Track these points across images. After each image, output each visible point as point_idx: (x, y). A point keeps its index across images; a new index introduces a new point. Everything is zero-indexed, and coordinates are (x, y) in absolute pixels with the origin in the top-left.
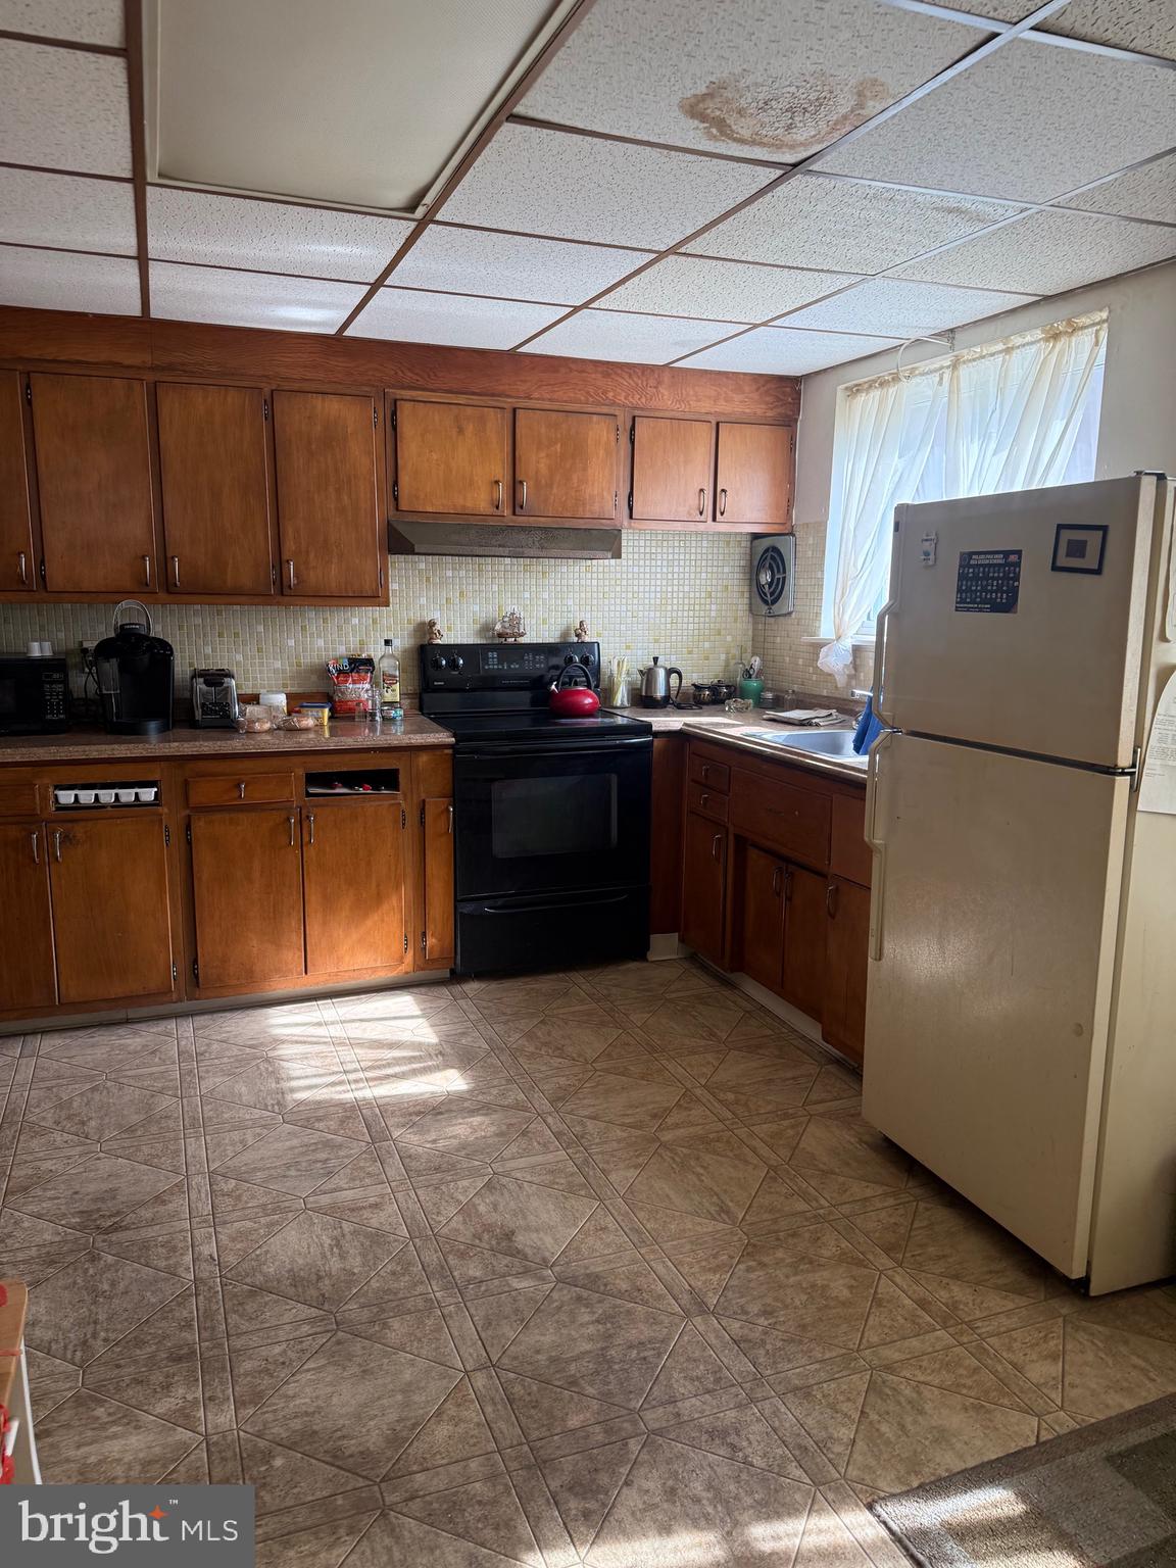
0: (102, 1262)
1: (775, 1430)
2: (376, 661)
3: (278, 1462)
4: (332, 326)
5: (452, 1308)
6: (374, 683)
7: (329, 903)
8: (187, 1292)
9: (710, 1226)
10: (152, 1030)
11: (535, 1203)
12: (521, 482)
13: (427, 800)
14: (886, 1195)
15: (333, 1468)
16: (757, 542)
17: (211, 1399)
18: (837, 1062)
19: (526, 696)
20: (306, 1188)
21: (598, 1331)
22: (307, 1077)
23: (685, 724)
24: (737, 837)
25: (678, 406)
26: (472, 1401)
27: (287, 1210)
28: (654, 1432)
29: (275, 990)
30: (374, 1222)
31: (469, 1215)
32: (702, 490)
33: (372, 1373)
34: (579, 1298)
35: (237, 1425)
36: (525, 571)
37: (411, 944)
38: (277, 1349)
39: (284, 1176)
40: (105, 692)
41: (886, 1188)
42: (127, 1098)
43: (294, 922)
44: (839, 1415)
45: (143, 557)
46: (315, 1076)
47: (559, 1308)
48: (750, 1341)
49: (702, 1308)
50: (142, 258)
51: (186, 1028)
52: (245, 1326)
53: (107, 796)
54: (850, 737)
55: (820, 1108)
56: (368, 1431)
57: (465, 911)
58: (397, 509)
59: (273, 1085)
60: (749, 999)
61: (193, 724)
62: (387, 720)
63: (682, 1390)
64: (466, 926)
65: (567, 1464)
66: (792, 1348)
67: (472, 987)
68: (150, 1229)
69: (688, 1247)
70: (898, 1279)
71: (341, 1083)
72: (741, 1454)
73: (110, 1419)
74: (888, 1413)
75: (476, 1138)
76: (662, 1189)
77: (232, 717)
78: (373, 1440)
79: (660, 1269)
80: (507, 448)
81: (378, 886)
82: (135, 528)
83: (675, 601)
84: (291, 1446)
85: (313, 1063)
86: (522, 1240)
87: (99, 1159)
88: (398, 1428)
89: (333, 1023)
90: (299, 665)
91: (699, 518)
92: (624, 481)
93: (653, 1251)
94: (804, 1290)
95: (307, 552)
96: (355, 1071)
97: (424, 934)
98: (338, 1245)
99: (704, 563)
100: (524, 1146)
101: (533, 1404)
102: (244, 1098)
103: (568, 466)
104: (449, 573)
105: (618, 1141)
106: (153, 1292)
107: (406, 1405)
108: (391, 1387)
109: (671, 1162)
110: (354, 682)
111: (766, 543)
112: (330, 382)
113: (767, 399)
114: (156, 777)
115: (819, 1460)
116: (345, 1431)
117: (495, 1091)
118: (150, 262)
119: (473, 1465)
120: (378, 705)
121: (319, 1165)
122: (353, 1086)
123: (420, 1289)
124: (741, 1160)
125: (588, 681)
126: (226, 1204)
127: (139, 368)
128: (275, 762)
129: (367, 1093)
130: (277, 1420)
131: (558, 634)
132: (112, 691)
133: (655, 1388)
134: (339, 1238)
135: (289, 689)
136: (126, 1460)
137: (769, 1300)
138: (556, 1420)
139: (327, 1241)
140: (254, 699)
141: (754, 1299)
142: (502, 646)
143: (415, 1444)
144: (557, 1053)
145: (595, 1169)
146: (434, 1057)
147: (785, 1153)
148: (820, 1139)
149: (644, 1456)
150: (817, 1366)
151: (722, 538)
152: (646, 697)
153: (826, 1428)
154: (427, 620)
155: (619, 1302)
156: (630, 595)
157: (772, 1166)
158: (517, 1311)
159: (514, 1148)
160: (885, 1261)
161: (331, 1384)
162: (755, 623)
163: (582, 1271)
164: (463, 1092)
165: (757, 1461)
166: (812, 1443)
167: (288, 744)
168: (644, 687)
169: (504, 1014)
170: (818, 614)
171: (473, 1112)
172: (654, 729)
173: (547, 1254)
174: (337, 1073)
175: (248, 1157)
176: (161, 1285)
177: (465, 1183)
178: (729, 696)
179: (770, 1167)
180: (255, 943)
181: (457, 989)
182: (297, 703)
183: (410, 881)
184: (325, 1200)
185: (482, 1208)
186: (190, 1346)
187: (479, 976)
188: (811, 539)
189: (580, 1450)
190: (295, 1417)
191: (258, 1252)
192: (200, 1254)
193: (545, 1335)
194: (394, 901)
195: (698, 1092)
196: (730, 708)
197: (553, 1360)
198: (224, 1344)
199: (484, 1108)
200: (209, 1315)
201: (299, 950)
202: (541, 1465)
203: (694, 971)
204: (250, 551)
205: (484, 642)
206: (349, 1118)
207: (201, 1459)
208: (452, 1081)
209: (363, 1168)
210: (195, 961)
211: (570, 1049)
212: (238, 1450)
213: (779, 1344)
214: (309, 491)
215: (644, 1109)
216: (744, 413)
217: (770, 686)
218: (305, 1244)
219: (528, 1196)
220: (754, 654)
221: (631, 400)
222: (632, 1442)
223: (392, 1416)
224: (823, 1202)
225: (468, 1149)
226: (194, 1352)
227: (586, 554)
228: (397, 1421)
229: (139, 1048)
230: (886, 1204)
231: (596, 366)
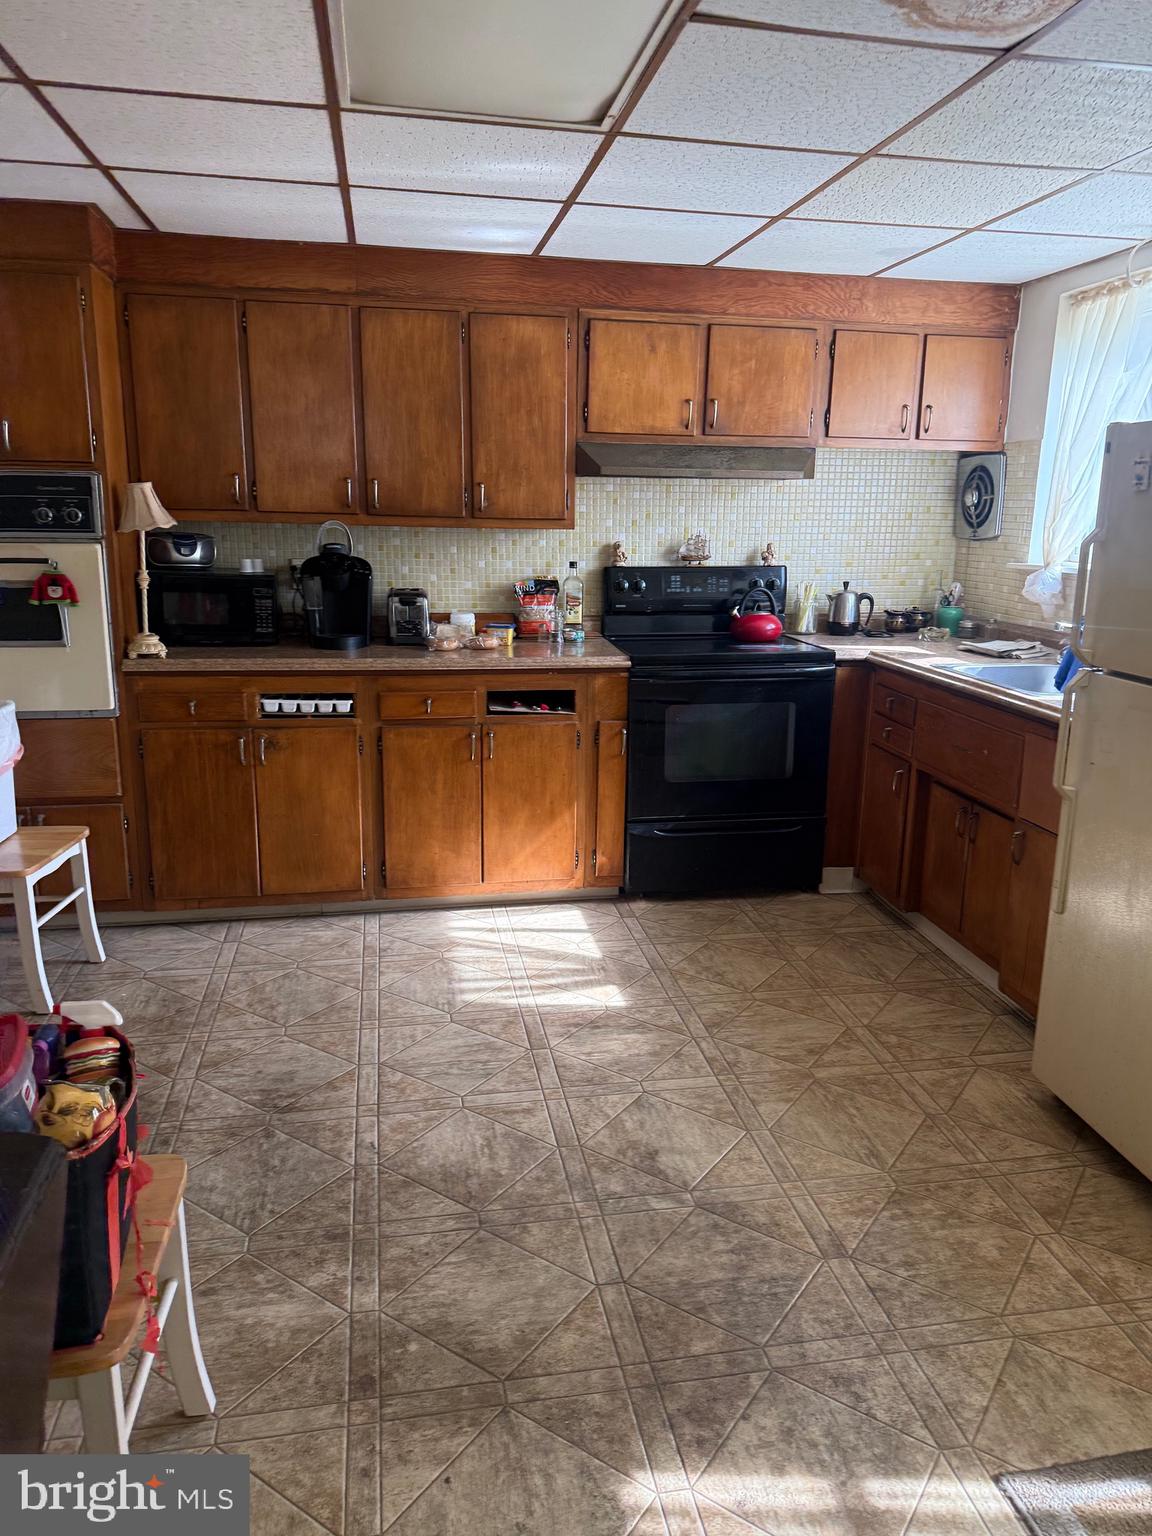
0: (275, 1139)
1: (902, 1385)
2: (560, 583)
3: (413, 1347)
4: (528, 246)
5: (590, 1220)
6: (558, 605)
7: (505, 817)
8: (348, 1176)
9: (858, 1169)
10: (343, 925)
11: (682, 1126)
12: (713, 401)
13: (602, 722)
14: (1050, 1156)
15: (462, 1360)
16: (964, 461)
17: (359, 1279)
18: (1014, 1014)
19: (708, 620)
20: (465, 1087)
21: (732, 1260)
22: (476, 980)
23: (872, 653)
24: (919, 772)
25: (883, 318)
26: (599, 1314)
27: (445, 1106)
28: (778, 1370)
29: (455, 895)
30: (525, 1127)
31: (616, 1131)
32: (905, 406)
33: (508, 1274)
34: (716, 1226)
35: (380, 1305)
36: (714, 492)
37: (581, 858)
38: (423, 1240)
39: (447, 1074)
40: (309, 608)
41: (1049, 1148)
42: (314, 987)
43: (473, 833)
44: (973, 1380)
45: (346, 479)
46: (484, 980)
47: (694, 1234)
48: (886, 1291)
49: (840, 1251)
50: (344, 185)
51: (373, 924)
52: (396, 1214)
53: (308, 706)
54: (1052, 671)
55: (988, 1059)
56: (498, 1329)
57: (635, 832)
58: (586, 431)
59: (446, 985)
60: (923, 939)
61: (389, 641)
62: (569, 642)
63: (811, 1332)
64: (635, 846)
65: (687, 1388)
66: (930, 1304)
67: (640, 906)
68: (320, 1113)
69: (832, 1188)
70: (1054, 1246)
71: (507, 988)
72: (864, 1405)
73: (271, 1285)
74: (1027, 1385)
75: (630, 1055)
76: (811, 1125)
77: (424, 635)
78: (503, 1338)
79: (800, 1205)
80: (700, 365)
81: (552, 803)
82: (338, 451)
83: (871, 523)
84: (427, 1334)
85: (483, 967)
86: (665, 1161)
87: (282, 1042)
88: (527, 1331)
89: (505, 930)
90: (488, 586)
91: (901, 435)
92: (821, 397)
93: (796, 1188)
94: (950, 1246)
95: (498, 475)
96: (521, 978)
97: (595, 852)
98: (489, 1146)
99: (905, 483)
100: (676, 1068)
101: (660, 1325)
102: (418, 995)
103: (763, 382)
104: (637, 495)
105: (771, 1073)
106: (318, 1172)
107: (537, 1309)
108: (524, 1289)
109: (824, 1099)
110: (539, 604)
111: (975, 462)
112: (526, 303)
113: (981, 309)
114: (351, 690)
115: (946, 1423)
116: (476, 1327)
117: (652, 1011)
118: (351, 188)
119: (595, 1376)
120: (561, 626)
121: (480, 1066)
122: (518, 993)
123: (561, 1198)
124: (896, 1105)
125: (772, 606)
126: (390, 1095)
127: (345, 294)
128: (460, 680)
129: (529, 1001)
130: (415, 1307)
131: (744, 557)
132: (315, 607)
133: (784, 1326)
134: (491, 1139)
135: (479, 610)
136: (278, 1325)
137: (911, 1252)
138: (680, 1344)
139: (479, 1141)
140: (445, 618)
141: (896, 1248)
142: (687, 570)
143: (542, 1348)
144: (716, 979)
145: (744, 1099)
146: (596, 971)
147: (945, 1102)
148: (984, 1091)
149: (764, 1393)
150: (955, 1326)
151: (927, 456)
152: (834, 623)
153: (958, 1391)
154: (613, 542)
155: (756, 1234)
156: (823, 516)
157: (930, 1114)
158: (653, 1231)
159: (665, 1069)
160: (1041, 1226)
161: (469, 1279)
162: (958, 547)
163: (722, 1200)
164: (621, 1008)
165: (880, 1414)
166: (941, 1404)
167: (472, 662)
168: (832, 614)
169: (668, 935)
170: (1027, 539)
171: (629, 1029)
172: (837, 657)
173: (688, 1177)
174: (502, 978)
175: (415, 1051)
176: (325, 1166)
177: (615, 1098)
178: (925, 624)
179: (928, 1115)
180: (437, 850)
181: (624, 907)
182: (484, 622)
183: (582, 800)
184: (481, 1100)
185: (629, 1125)
186: (345, 1226)
187: (649, 896)
188: (1023, 458)
189: (701, 1377)
190: (433, 1307)
191: (415, 1145)
192: (362, 1141)
193: (677, 1258)
194: (567, 817)
195: (860, 1031)
196: (924, 637)
197: (683, 1284)
198: (374, 1230)
199: (640, 1027)
200: (364, 1199)
201: (477, 859)
202: (660, 1386)
203: (868, 907)
204: (444, 474)
205: (667, 564)
206: (511, 1022)
207: (343, 1334)
208: (611, 997)
209: (520, 1073)
210: (383, 863)
211: (731, 976)
212: (377, 1330)
213: (917, 1298)
214: (501, 415)
215: (800, 1043)
216: (956, 324)
217: (970, 614)
218: (458, 1142)
219: (675, 1118)
220: (955, 580)
221: (833, 313)
222: (754, 1376)
223: (524, 1319)
224: (980, 1156)
225: (622, 1066)
226: (348, 1233)
227: (775, 474)
228: (527, 1324)
229: (329, 940)
230: (1049, 1166)
231: (796, 279)
